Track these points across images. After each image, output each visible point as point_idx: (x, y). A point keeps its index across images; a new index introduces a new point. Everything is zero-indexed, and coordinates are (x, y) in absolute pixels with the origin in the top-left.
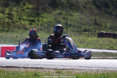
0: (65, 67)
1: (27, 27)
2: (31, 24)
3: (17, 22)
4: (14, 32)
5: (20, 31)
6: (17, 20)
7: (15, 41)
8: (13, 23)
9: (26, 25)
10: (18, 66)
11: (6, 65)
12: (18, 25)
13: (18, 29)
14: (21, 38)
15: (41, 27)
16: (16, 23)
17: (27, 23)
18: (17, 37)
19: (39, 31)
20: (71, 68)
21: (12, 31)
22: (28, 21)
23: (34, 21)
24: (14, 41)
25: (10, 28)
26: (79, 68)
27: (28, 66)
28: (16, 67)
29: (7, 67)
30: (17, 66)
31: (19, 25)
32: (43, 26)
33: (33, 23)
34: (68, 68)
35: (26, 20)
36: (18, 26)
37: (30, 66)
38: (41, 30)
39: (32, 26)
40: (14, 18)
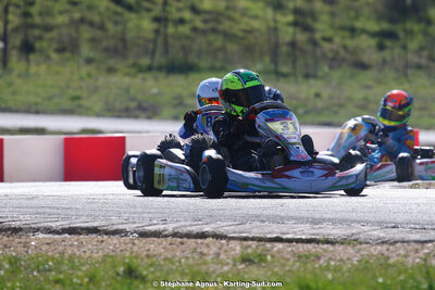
0: (321, 231)
1: (365, 58)
2: (381, 47)
3: (329, 40)
4: (315, 76)
5: (337, 75)
6: (329, 33)
7: (307, 112)
8: (314, 43)
9: (363, 51)
10: (121, 227)
11: (66, 224)
12: (332, 51)
13: (331, 68)
14: (331, 98)
15: (420, 57)
16: (326, 46)
17: (367, 42)
18: (318, 95)
19: (409, 71)
20: (349, 232)
21: (307, 76)
22: (373, 35)
23: (391, 35)
24: (301, 111)
25: (300, 62)
26: (382, 235)
27: (161, 227)
28: (107, 233)
29: (72, 231)
30: (115, 228)
31: (337, 53)
32: (425, 53)
33: (388, 43)
34: (334, 232)
35: (364, 31)
36: (330, 55)
37: (170, 227)
38: (419, 67)
39: (386, 54)
40: (318, 26)
